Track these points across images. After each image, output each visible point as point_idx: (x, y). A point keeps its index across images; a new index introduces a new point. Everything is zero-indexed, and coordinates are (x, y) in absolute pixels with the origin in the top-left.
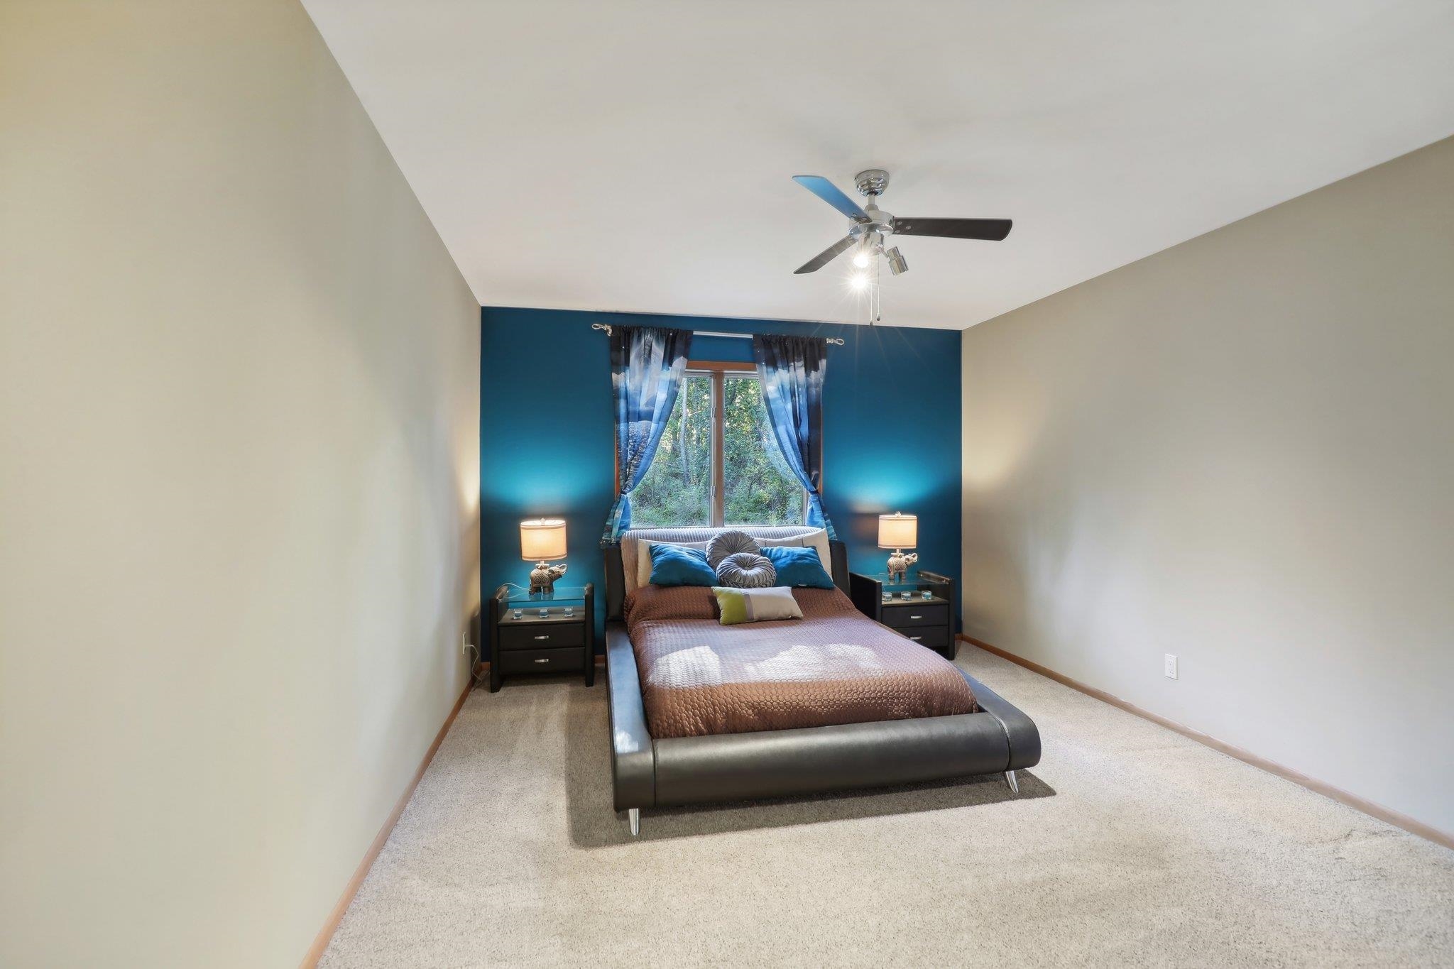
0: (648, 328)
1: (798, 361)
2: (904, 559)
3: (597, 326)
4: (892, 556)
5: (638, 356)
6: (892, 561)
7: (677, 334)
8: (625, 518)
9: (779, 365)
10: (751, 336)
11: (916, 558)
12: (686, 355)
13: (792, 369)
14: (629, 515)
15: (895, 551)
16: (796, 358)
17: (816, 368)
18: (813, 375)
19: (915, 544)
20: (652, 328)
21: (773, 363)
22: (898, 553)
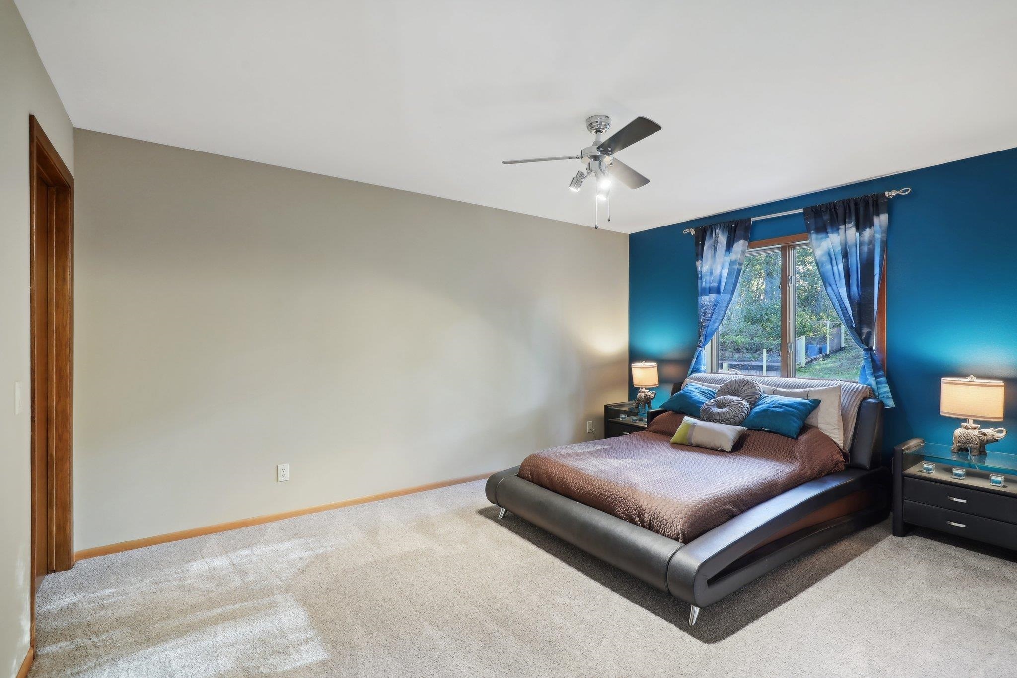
0: (717, 224)
1: (850, 222)
2: (976, 432)
3: (686, 231)
4: (961, 427)
5: (709, 247)
6: (959, 432)
7: (738, 224)
8: (697, 365)
9: (829, 230)
10: (801, 210)
11: (1003, 434)
12: (746, 239)
13: (842, 231)
14: (700, 362)
15: (965, 421)
16: (847, 220)
17: (871, 225)
18: (867, 233)
19: (1002, 416)
20: (720, 224)
21: (822, 230)
22: (971, 424)
